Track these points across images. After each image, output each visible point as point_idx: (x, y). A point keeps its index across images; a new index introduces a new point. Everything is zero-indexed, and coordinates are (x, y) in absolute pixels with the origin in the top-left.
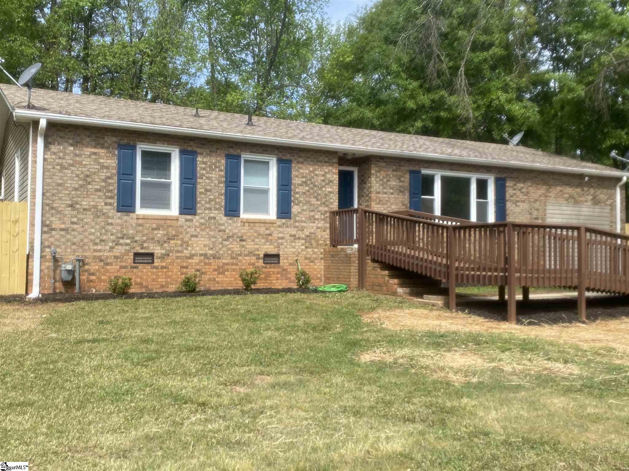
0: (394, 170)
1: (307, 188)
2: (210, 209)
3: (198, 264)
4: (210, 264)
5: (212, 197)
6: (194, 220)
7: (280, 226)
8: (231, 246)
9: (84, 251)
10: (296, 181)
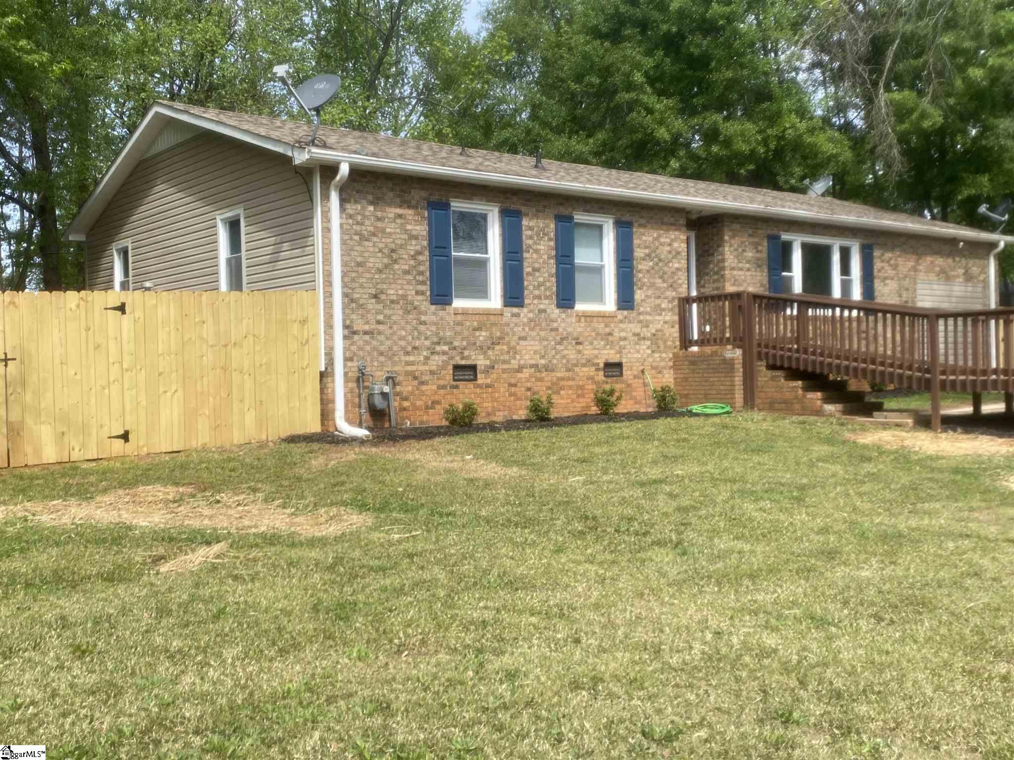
0: (750, 236)
1: (651, 264)
2: (539, 297)
3: (528, 380)
4: (541, 380)
5: (541, 279)
6: (522, 315)
7: (621, 322)
8: (566, 352)
9: (394, 364)
10: (639, 253)
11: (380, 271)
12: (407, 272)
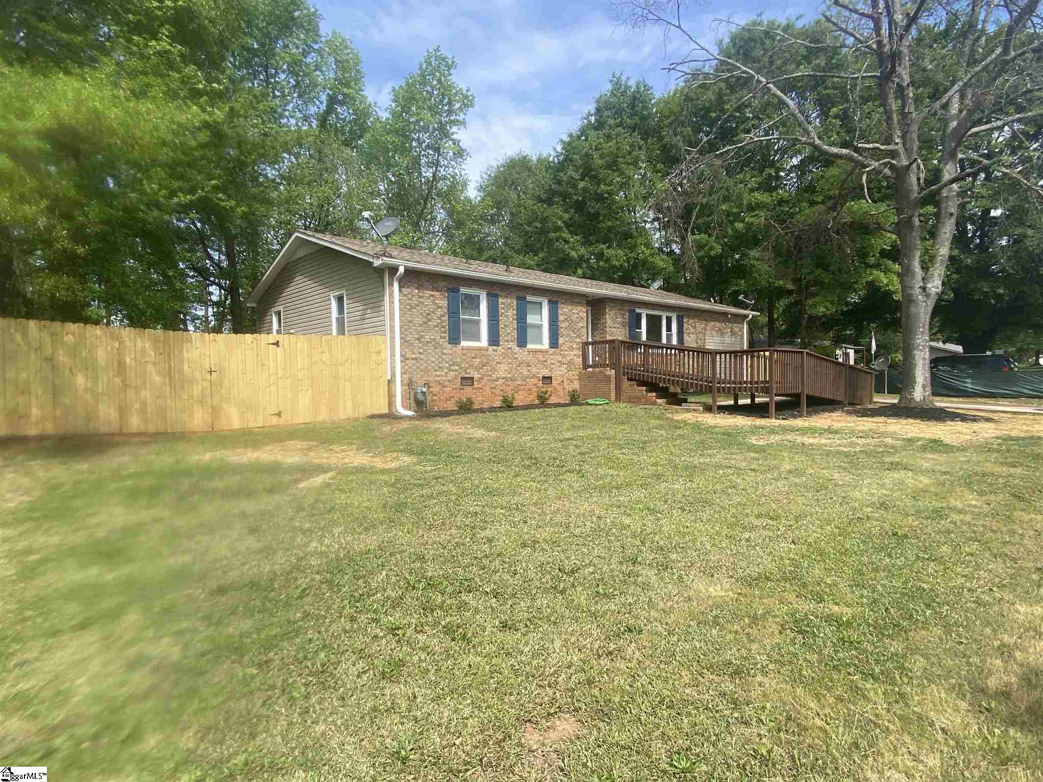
0: (620, 310)
1: (567, 324)
2: (508, 341)
5: (509, 331)
6: (498, 350)
7: (551, 354)
8: (522, 371)
10: (561, 318)
11: (421, 325)
12: (437, 326)
